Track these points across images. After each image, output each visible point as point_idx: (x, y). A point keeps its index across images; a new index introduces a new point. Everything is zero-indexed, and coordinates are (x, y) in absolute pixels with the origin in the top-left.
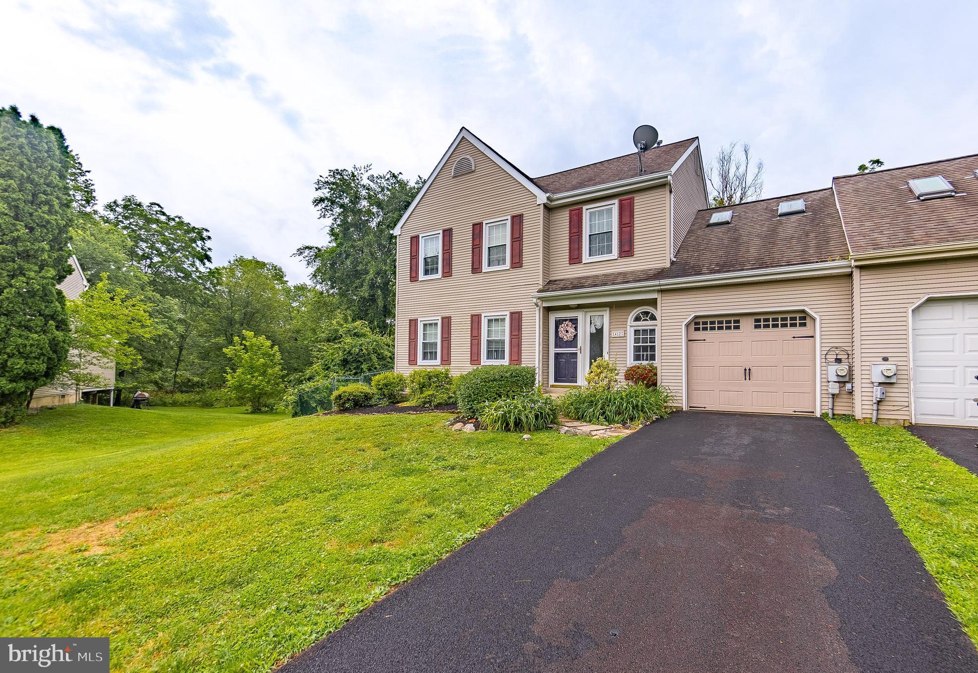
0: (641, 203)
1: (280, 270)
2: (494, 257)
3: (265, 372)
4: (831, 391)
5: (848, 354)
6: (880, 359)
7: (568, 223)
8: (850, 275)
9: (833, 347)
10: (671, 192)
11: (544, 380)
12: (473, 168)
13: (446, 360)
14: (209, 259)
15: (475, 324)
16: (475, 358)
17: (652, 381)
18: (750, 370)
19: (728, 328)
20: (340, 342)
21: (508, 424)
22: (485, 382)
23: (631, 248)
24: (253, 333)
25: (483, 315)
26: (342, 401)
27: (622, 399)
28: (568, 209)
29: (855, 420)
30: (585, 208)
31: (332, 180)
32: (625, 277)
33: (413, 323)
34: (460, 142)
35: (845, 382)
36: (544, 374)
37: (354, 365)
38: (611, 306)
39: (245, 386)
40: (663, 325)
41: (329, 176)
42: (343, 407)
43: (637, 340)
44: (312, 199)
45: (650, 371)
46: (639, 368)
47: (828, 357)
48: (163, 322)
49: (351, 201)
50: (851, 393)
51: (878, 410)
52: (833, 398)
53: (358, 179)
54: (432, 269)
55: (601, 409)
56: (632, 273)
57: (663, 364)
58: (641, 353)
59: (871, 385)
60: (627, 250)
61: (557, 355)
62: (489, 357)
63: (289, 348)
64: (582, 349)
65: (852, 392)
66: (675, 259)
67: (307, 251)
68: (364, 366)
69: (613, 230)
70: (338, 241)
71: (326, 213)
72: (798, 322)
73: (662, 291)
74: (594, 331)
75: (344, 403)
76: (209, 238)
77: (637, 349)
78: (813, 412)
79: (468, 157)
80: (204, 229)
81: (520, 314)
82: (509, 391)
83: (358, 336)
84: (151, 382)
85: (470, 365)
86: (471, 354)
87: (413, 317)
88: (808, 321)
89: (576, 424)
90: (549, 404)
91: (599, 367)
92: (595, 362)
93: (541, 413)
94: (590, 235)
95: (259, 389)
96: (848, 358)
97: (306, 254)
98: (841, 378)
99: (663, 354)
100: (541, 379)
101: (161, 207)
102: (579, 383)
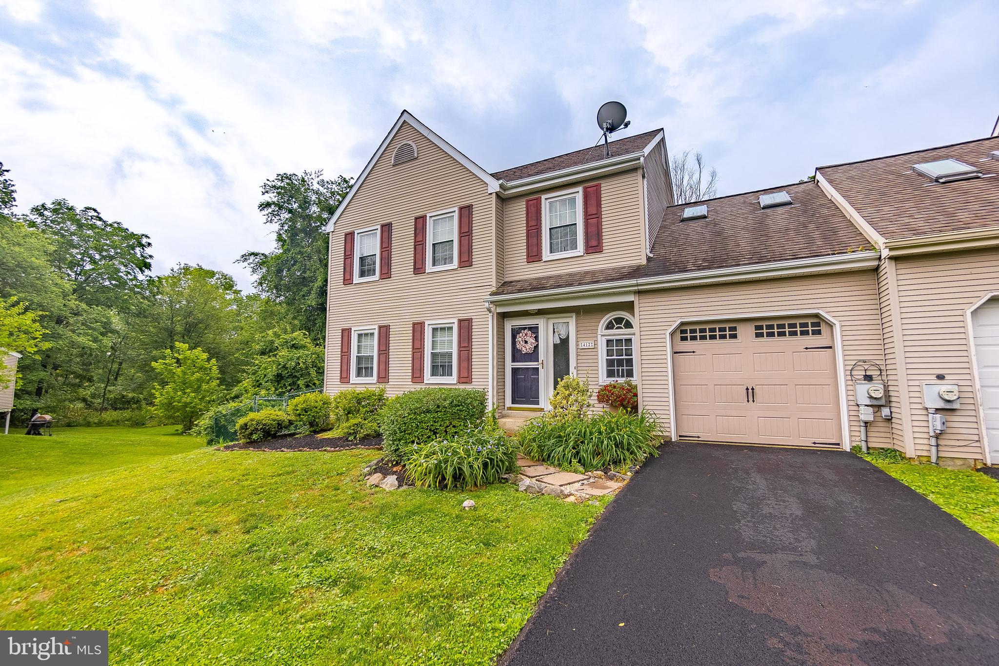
0: (608, 189)
1: (231, 279)
2: (439, 255)
3: (199, 387)
4: (863, 418)
5: (881, 370)
6: (934, 377)
7: (525, 215)
8: (876, 270)
9: (860, 361)
10: (643, 177)
11: (500, 401)
12: (416, 155)
13: (384, 377)
14: (148, 266)
15: (418, 334)
16: (417, 375)
17: (632, 404)
18: (753, 389)
19: (723, 337)
20: (275, 356)
21: (444, 479)
22: (415, 413)
23: (599, 243)
24: (187, 345)
25: (427, 323)
26: (248, 432)
27: (600, 433)
28: (525, 200)
29: (903, 458)
30: (543, 197)
31: (279, 184)
32: (593, 277)
33: (346, 333)
34: (401, 126)
35: (880, 406)
36: (500, 394)
37: (290, 380)
38: (577, 311)
39: (175, 404)
40: (642, 333)
41: (276, 179)
42: (249, 438)
43: (609, 353)
44: (258, 203)
45: (629, 391)
46: (615, 387)
47: (854, 373)
48: (86, 333)
49: (300, 207)
50: (889, 420)
51: (937, 446)
52: (866, 427)
53: (308, 185)
54: (369, 271)
55: (574, 448)
56: (602, 271)
57: (644, 382)
58: (616, 368)
59: (924, 412)
60: (594, 245)
61: (515, 371)
62: (434, 374)
63: (234, 361)
64: (545, 363)
65: (891, 419)
66: (651, 255)
67: (252, 258)
68: (301, 382)
69: (577, 222)
70: (285, 247)
71: (274, 218)
72: (810, 329)
73: (639, 292)
74: (558, 342)
75: (251, 434)
76: (149, 244)
77: (610, 363)
78: (838, 444)
79: (410, 142)
80: (143, 235)
81: (470, 321)
82: (448, 427)
83: (296, 348)
84: (79, 399)
85: (411, 383)
86: (413, 369)
87: (346, 326)
88: (823, 328)
89: (540, 470)
90: (503, 445)
91: (567, 387)
92: (561, 381)
93: (492, 460)
94: (550, 229)
95: (191, 408)
96: (881, 375)
97: (251, 261)
98: (875, 401)
99: (644, 370)
100: (495, 401)
101: (97, 213)
102: (542, 405)
